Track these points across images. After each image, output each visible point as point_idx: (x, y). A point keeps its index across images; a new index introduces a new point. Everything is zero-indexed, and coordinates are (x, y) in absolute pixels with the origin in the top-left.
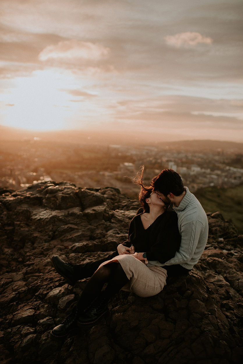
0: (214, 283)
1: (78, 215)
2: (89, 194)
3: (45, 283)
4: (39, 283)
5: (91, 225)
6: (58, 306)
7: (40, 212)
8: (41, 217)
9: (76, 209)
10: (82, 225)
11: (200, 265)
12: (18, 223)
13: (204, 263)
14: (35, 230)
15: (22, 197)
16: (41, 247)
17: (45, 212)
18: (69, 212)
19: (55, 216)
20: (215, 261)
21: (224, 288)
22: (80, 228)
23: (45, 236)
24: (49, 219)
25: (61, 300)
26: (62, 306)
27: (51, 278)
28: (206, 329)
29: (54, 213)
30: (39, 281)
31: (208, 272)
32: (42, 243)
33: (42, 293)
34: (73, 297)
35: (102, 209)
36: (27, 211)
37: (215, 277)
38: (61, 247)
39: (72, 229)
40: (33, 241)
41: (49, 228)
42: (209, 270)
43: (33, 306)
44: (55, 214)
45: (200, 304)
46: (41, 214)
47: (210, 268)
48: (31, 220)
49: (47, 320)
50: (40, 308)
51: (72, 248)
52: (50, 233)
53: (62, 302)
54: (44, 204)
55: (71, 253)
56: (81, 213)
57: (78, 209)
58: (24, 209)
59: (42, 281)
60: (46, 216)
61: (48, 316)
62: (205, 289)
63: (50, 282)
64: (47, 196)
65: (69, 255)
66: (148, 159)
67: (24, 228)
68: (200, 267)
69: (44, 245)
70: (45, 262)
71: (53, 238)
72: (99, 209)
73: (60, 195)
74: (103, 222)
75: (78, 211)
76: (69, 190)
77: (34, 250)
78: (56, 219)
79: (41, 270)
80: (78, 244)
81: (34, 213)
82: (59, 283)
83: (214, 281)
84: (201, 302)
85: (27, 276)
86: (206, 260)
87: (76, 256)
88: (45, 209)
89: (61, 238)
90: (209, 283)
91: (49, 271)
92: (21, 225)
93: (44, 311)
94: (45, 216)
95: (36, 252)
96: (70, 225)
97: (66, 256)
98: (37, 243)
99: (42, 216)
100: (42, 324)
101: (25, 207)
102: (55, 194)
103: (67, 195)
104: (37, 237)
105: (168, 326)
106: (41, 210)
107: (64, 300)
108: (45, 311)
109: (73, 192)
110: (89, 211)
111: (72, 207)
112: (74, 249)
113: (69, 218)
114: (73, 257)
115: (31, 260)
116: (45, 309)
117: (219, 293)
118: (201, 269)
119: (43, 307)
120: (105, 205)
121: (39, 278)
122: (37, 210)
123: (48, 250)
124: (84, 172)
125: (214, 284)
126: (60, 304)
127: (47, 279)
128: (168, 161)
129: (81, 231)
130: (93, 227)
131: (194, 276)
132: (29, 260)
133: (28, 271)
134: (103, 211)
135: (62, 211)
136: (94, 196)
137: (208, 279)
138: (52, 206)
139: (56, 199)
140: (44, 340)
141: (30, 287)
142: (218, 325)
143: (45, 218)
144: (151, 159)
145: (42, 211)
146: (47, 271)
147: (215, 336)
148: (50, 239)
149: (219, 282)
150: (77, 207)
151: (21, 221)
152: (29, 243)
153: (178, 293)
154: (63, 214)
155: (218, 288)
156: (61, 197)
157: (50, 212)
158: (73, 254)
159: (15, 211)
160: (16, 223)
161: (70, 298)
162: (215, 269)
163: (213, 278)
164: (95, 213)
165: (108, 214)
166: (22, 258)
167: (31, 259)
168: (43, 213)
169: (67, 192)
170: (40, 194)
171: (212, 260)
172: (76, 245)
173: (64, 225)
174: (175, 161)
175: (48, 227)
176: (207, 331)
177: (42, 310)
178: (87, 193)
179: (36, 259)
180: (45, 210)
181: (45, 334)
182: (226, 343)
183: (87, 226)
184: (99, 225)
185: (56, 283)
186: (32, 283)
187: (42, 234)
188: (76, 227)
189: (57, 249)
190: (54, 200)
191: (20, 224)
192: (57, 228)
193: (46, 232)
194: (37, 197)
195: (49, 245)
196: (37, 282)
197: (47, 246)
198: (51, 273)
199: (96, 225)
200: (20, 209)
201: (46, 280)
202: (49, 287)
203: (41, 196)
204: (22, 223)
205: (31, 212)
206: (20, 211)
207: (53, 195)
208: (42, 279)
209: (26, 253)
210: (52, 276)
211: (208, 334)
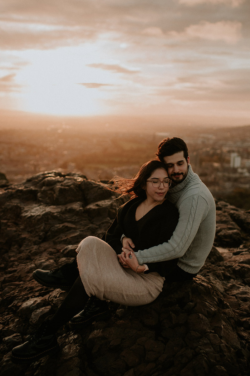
0: (236, 295)
1: (77, 211)
2: (94, 185)
3: (23, 293)
4: (17, 294)
5: (92, 223)
6: (30, 320)
7: (33, 208)
8: (32, 214)
9: (77, 204)
10: (81, 224)
11: (222, 272)
12: (5, 221)
13: (228, 271)
14: (23, 230)
15: (14, 191)
16: (28, 251)
17: (38, 208)
18: (66, 208)
19: (49, 213)
20: (243, 269)
21: (248, 302)
22: (78, 227)
23: (35, 237)
24: (41, 216)
25: (34, 313)
26: (34, 321)
27: (31, 287)
28: (202, 351)
29: (48, 209)
30: (16, 291)
31: (231, 282)
32: (31, 245)
33: (16, 305)
34: (48, 310)
35: (107, 204)
36: (17, 207)
37: (240, 288)
38: (53, 250)
39: (68, 229)
40: (21, 242)
41: (40, 228)
42: (232, 280)
43: (3, 320)
44: (49, 211)
45: (202, 319)
46: (33, 211)
47: (236, 277)
48: (21, 217)
49: (13, 337)
50: (9, 323)
51: (64, 251)
52: (41, 234)
53: (35, 315)
54: (38, 198)
55: (62, 258)
56: (81, 208)
57: (78, 204)
58: (13, 204)
59: (20, 291)
60: (39, 212)
61: (15, 333)
62: (216, 301)
63: (28, 292)
64: (43, 189)
65: (59, 260)
66: (204, 150)
67: (11, 227)
68: (221, 275)
69: (33, 248)
70: (28, 269)
71: (44, 239)
72: (103, 203)
73: (57, 187)
74: (107, 220)
75: (78, 206)
76: (70, 181)
77: (20, 254)
78: (50, 217)
79: (23, 277)
80: (71, 246)
81: (26, 209)
82: (39, 293)
83: (237, 293)
84: (204, 317)
85: (4, 285)
86: (233, 266)
87: (66, 260)
88: (40, 204)
89: (53, 240)
90: (231, 295)
91: (31, 279)
92: (9, 224)
93: (13, 326)
94: (37, 212)
95: (21, 257)
96: (66, 224)
97: (55, 261)
98: (24, 246)
99: (34, 212)
100: (7, 342)
101: (15, 202)
102: (53, 187)
103: (67, 188)
104: (25, 238)
105: (156, 346)
106: (34, 205)
107: (37, 313)
108: (15, 326)
109: (74, 184)
110: (92, 206)
111: (72, 202)
112: (66, 252)
113: (67, 216)
114: (63, 263)
115: (14, 267)
116: (14, 324)
117: (241, 308)
118: (223, 278)
119: (13, 321)
120: (113, 199)
121: (17, 288)
122: (29, 206)
123: (36, 254)
124: (124, 168)
125: (236, 297)
126: (32, 318)
127: (26, 288)
128: (230, 152)
129: (79, 231)
130: (94, 226)
131: (202, 284)
132: (12, 266)
133: (6, 279)
134: (109, 206)
135: (58, 206)
136: (100, 188)
137: (231, 291)
138: (48, 201)
139: (53, 193)
140: (5, 362)
141: (5, 298)
142: (220, 346)
143: (36, 215)
144: (208, 149)
145: (35, 207)
146: (28, 279)
147: (212, 360)
148: (40, 241)
149: (244, 295)
150: (78, 201)
151: (9, 220)
152: (16, 246)
153: (177, 305)
154: (59, 210)
155: (241, 302)
156: (58, 189)
157: (43, 208)
158: (64, 259)
159: (3, 207)
160: (2, 221)
161: (44, 311)
162: (243, 279)
163: (236, 290)
164: (98, 209)
165: (115, 209)
166: (4, 264)
167: (14, 265)
168: (35, 209)
169: (67, 183)
170: (36, 187)
171: (240, 267)
172: (68, 248)
173: (59, 224)
174: (238, 152)
175: (39, 226)
176: (204, 353)
177: (11, 325)
178: (92, 184)
179: (20, 265)
180: (39, 206)
181: (8, 354)
182: (225, 370)
183: (88, 225)
184: (103, 223)
185: (36, 293)
186: (9, 293)
187: (32, 235)
188: (74, 226)
189: (48, 252)
190: (51, 194)
191: (7, 222)
192: (51, 227)
193: (37, 232)
194: (31, 190)
195: (39, 248)
196: (14, 292)
197: (36, 249)
198: (33, 282)
199: (98, 223)
200: (9, 205)
201: (25, 290)
202: (25, 298)
203: (36, 189)
204: (10, 221)
205: (22, 208)
206: (9, 207)
207: (51, 187)
208: (21, 288)
209: (10, 257)
210: (32, 285)
211: (204, 357)
